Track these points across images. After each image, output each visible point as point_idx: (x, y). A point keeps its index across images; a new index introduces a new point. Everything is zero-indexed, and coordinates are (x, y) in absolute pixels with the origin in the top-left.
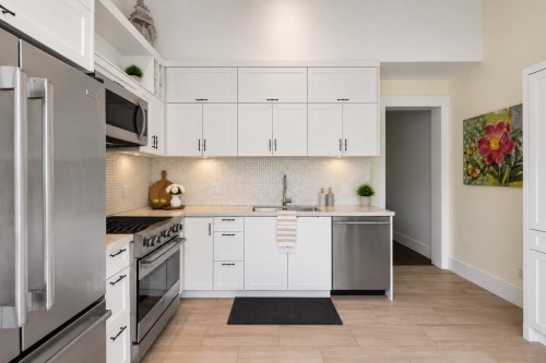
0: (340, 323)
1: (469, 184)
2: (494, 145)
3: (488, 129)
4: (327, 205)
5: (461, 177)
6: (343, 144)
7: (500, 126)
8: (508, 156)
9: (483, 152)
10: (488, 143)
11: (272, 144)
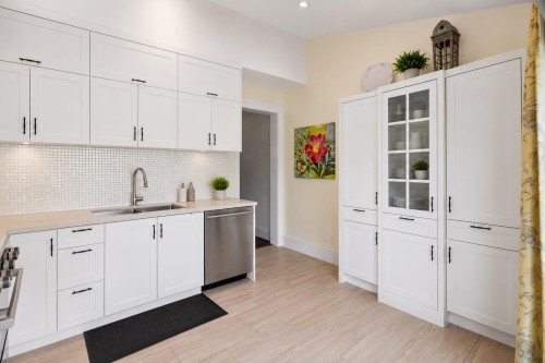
0: (226, 313)
1: (298, 177)
2: (315, 150)
3: (312, 138)
4: (188, 200)
5: (292, 172)
6: (212, 139)
7: (320, 136)
8: (324, 157)
9: (309, 154)
10: (312, 148)
11: (138, 133)
